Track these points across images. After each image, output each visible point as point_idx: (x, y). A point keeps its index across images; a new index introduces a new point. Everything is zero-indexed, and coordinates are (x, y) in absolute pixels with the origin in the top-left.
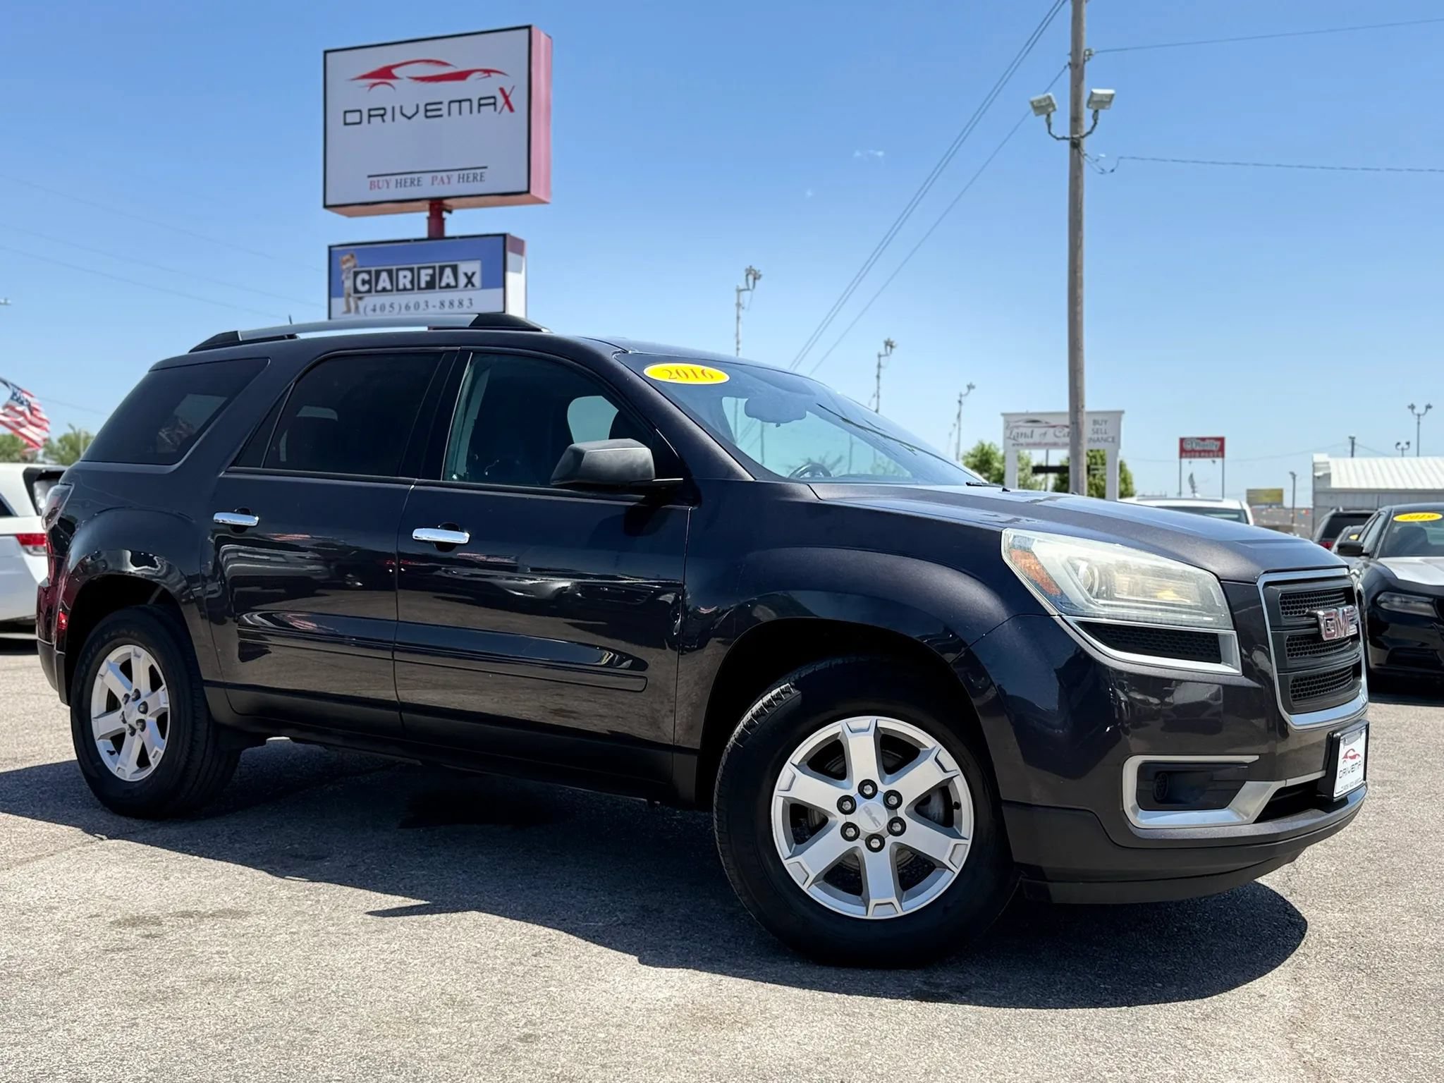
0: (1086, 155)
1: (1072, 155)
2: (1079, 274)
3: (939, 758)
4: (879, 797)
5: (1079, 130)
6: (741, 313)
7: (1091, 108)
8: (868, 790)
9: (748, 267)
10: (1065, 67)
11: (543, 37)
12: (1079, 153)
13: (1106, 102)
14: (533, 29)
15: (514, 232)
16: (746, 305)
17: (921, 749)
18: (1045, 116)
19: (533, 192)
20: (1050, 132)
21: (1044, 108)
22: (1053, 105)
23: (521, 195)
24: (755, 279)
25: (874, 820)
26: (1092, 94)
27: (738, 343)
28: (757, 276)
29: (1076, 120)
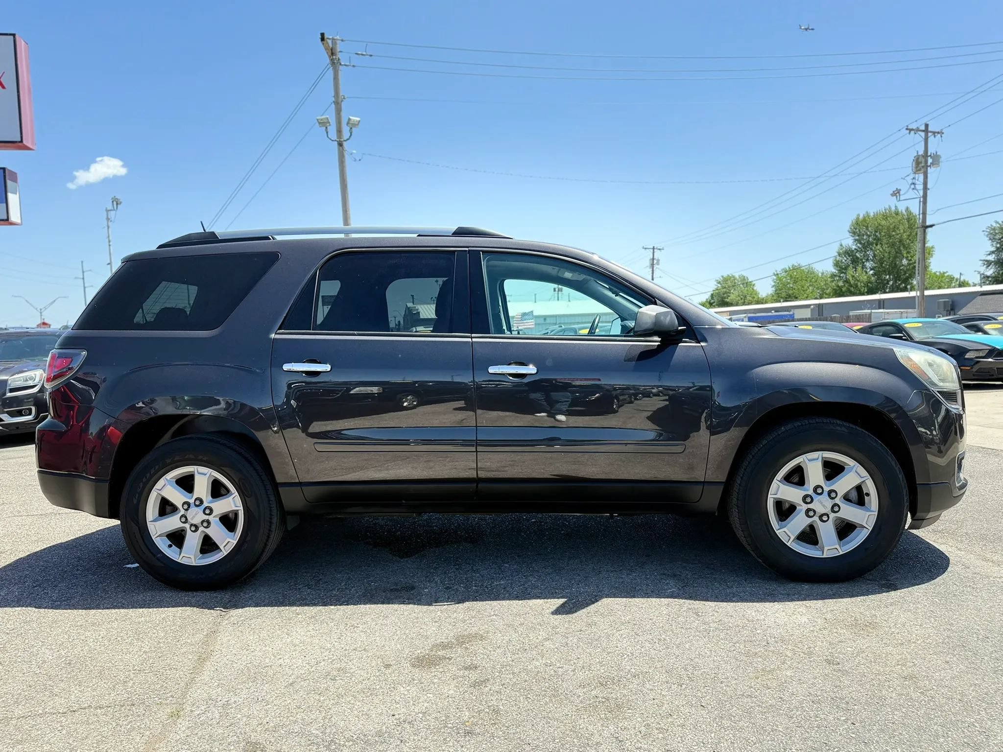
0: (346, 150)
1: (339, 149)
2: (348, 213)
3: (857, 471)
4: (826, 493)
5: (342, 137)
6: (110, 224)
7: (349, 126)
8: (819, 491)
9: (113, 196)
10: (332, 103)
11: (23, 43)
12: (343, 149)
13: (356, 124)
14: (17, 36)
15: (9, 167)
16: (113, 219)
17: (846, 467)
18: (325, 128)
19: (24, 142)
20: (328, 137)
21: (324, 124)
22: (329, 123)
23: (18, 144)
24: (117, 204)
25: (824, 506)
26: (349, 119)
27: (109, 242)
28: (119, 202)
29: (339, 131)
